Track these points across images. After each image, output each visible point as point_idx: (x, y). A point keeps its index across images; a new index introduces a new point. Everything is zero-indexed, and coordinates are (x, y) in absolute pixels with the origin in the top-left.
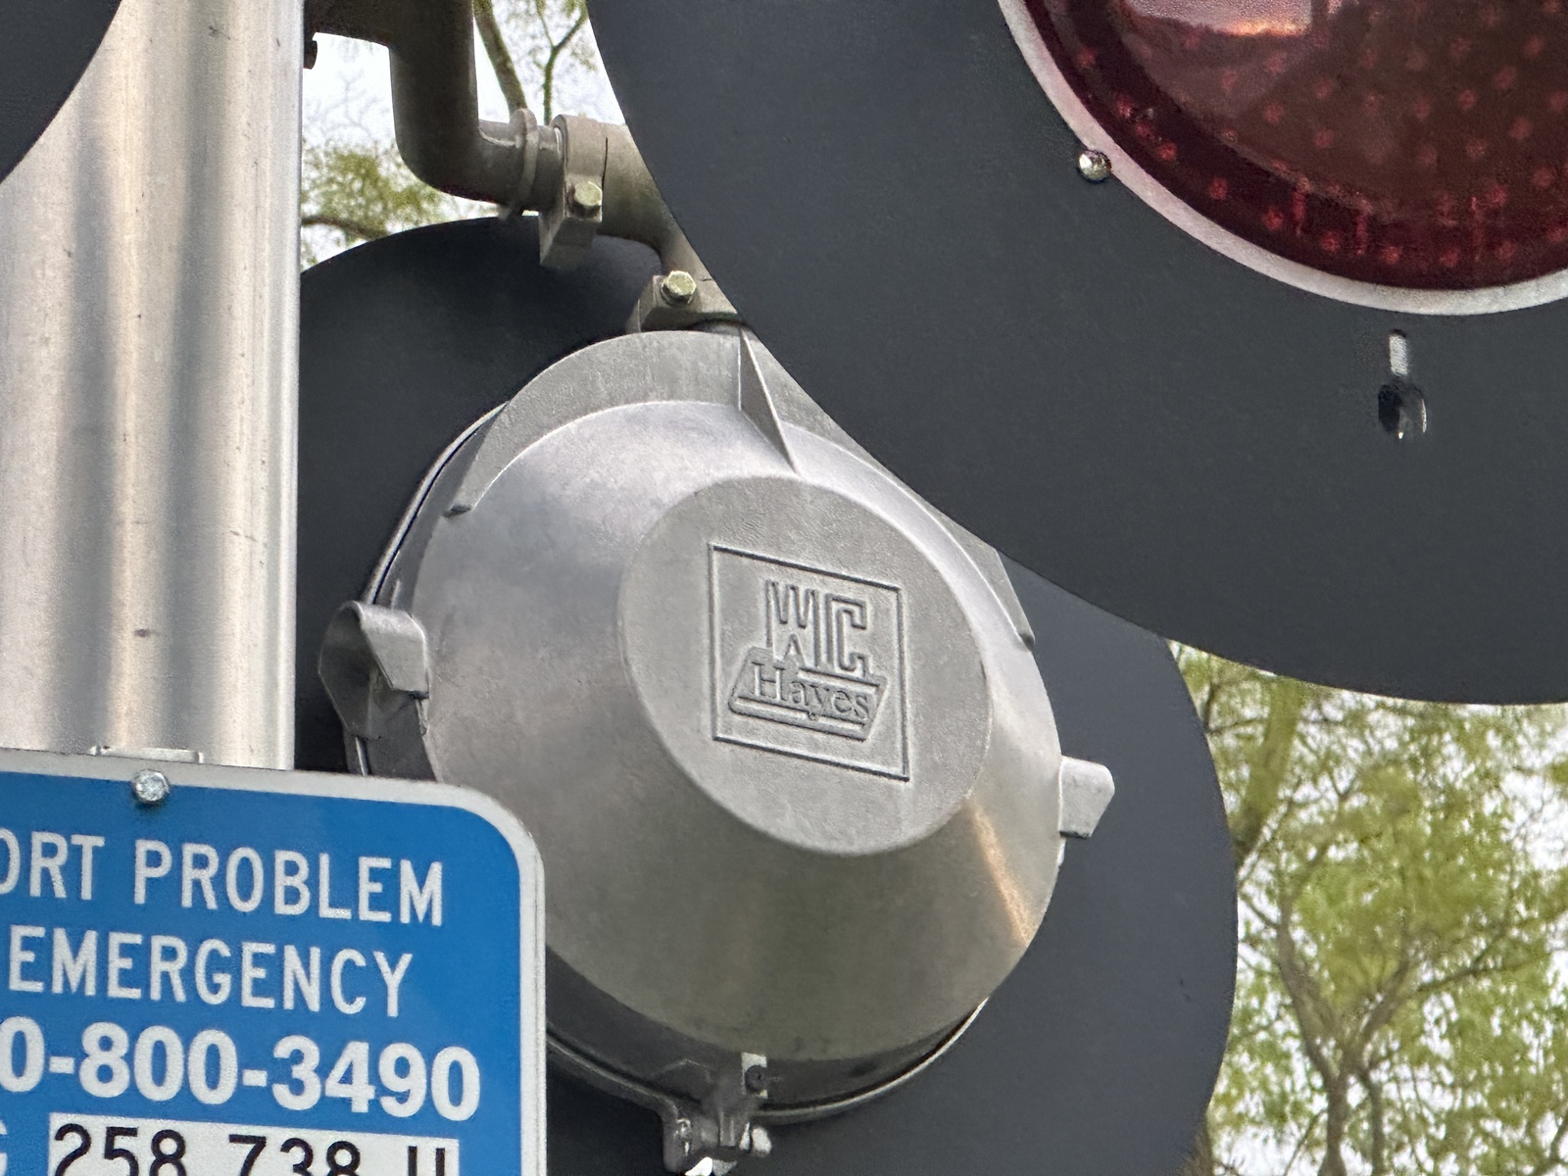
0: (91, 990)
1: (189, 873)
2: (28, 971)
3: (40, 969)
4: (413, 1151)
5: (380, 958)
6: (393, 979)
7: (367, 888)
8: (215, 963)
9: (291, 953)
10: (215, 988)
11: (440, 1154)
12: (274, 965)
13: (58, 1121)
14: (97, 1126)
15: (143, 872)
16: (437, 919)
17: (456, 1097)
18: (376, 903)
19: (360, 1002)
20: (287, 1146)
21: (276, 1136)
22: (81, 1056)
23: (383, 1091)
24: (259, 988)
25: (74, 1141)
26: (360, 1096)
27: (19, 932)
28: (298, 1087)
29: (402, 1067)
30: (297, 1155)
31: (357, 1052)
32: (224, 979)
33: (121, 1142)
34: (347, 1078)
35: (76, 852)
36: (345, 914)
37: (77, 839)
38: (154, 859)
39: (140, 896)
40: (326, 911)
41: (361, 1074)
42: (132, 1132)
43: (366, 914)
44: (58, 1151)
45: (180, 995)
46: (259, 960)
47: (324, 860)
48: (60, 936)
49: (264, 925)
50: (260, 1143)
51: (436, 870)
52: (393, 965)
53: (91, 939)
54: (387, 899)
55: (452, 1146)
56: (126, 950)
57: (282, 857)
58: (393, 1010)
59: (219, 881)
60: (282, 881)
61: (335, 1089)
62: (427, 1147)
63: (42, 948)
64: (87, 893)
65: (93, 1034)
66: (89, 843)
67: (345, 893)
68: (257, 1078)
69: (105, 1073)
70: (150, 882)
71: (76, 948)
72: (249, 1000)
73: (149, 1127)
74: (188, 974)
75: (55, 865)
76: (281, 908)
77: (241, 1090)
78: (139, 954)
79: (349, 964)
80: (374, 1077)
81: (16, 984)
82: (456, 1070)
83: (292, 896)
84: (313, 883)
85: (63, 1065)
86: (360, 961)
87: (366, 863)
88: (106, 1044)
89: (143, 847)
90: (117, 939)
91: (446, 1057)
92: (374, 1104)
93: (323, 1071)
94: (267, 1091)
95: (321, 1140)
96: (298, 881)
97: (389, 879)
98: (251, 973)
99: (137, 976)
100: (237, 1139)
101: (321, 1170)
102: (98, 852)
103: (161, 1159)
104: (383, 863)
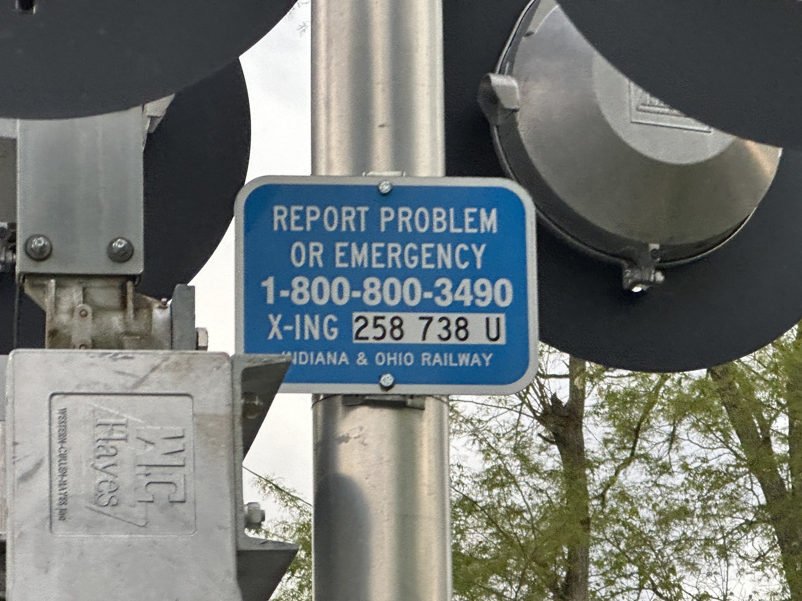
0: (366, 265)
1: (401, 219)
2: (342, 260)
3: (347, 258)
4: (488, 320)
5: (474, 247)
6: (479, 254)
7: (468, 220)
8: (412, 252)
9: (440, 248)
10: (412, 262)
11: (498, 319)
12: (434, 251)
13: (356, 315)
14: (370, 316)
15: (384, 220)
16: (495, 231)
17: (503, 297)
18: (472, 225)
19: (466, 264)
20: (441, 320)
21: (437, 316)
22: (363, 290)
23: (476, 297)
24: (429, 261)
25: (361, 322)
26: (468, 300)
27: (338, 245)
28: (444, 298)
29: (483, 288)
30: (445, 323)
31: (466, 283)
32: (415, 258)
33: (379, 322)
34: (462, 293)
35: (358, 214)
36: (460, 230)
37: (359, 209)
38: (387, 214)
39: (383, 229)
40: (453, 230)
41: (468, 291)
42: (383, 318)
43: (468, 230)
44: (356, 326)
45: (399, 265)
46: (428, 250)
47: (452, 210)
48: (354, 246)
49: (430, 236)
50: (430, 319)
51: (494, 212)
52: (478, 249)
53: (365, 246)
54: (476, 224)
55: (502, 317)
56: (378, 249)
57: (435, 210)
58: (479, 266)
59: (412, 221)
60: (436, 219)
61: (458, 297)
62: (493, 317)
63: (348, 250)
64: (363, 229)
65: (367, 282)
66: (363, 210)
67: (460, 223)
68: (428, 295)
70: (386, 223)
71: (360, 248)
72: (425, 266)
73: (389, 316)
74: (402, 257)
75: (351, 218)
76: (436, 230)
77: (423, 300)
78: (384, 251)
79: (462, 250)
80: (472, 292)
81: (339, 265)
82: (503, 288)
83: (440, 225)
84: (447, 219)
85: (356, 294)
86: (466, 248)
87: (468, 211)
88: (372, 285)
89: (383, 210)
90: (375, 245)
91: (500, 282)
92: (473, 302)
93: (453, 290)
94: (432, 300)
95: (453, 317)
96: (442, 219)
97: (476, 216)
98: (425, 255)
99: (383, 259)
100: (422, 318)
101: (453, 328)
102: (366, 213)
103: (394, 327)
104: (474, 210)
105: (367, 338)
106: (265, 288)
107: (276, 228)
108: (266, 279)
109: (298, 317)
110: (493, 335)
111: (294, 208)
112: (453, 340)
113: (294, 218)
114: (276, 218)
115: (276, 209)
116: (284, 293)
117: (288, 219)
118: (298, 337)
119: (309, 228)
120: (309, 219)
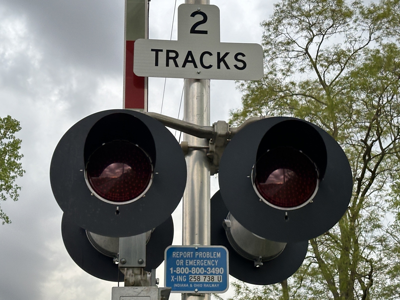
0: (192, 265)
1: (200, 254)
2: (187, 264)
3: (188, 263)
4: (218, 277)
5: (215, 261)
6: (216, 262)
7: (214, 255)
8: (202, 262)
9: (208, 261)
10: (202, 264)
11: (220, 277)
12: (207, 262)
13: (190, 276)
14: (193, 276)
15: (196, 255)
16: (220, 257)
17: (222, 272)
18: (215, 256)
19: (214, 265)
20: (208, 277)
21: (207, 276)
23: (216, 272)
24: (206, 264)
25: (191, 277)
26: (214, 272)
27: (186, 260)
28: (209, 272)
29: (217, 270)
30: (209, 277)
31: (214, 269)
33: (195, 277)
34: (213, 271)
35: (191, 254)
36: (212, 257)
38: (197, 254)
39: (196, 257)
40: (211, 257)
41: (214, 270)
42: (196, 276)
43: (214, 257)
44: (190, 278)
45: (199, 265)
46: (205, 261)
47: (211, 253)
48: (190, 261)
49: (206, 258)
50: (206, 277)
51: (220, 253)
52: (216, 261)
53: (192, 261)
54: (216, 256)
55: (221, 276)
56: (195, 261)
57: (207, 253)
58: (216, 265)
59: (202, 255)
60: (207, 255)
61: (212, 272)
62: (219, 276)
63: (188, 262)
64: (192, 257)
65: (192, 269)
66: (192, 253)
67: (212, 255)
68: (206, 271)
69: (193, 272)
70: (197, 256)
71: (191, 261)
72: (205, 265)
73: (197, 276)
74: (200, 263)
75: (189, 255)
76: (207, 257)
77: (204, 272)
78: (196, 262)
79: (213, 261)
80: (215, 271)
81: (186, 265)
82: (222, 270)
83: (208, 256)
84: (210, 255)
85: (190, 271)
86: (214, 261)
87: (214, 253)
88: (194, 269)
89: (196, 253)
90: (194, 260)
91: (221, 269)
92: (215, 273)
93: (211, 270)
94: (206, 273)
95: (211, 276)
96: (209, 255)
97: (216, 254)
98: (205, 263)
99: (196, 263)
100: (204, 276)
101: (211, 278)
102: (193, 254)
103: (198, 278)
104: (216, 253)
105: (192, 281)
106: (171, 270)
107: (173, 257)
108: (171, 268)
109: (178, 276)
110: (219, 280)
111: (177, 253)
112: (211, 281)
113: (177, 255)
114: (173, 254)
115: (173, 253)
116: (175, 271)
117: (176, 255)
118: (177, 280)
119: (180, 257)
120: (180, 255)
